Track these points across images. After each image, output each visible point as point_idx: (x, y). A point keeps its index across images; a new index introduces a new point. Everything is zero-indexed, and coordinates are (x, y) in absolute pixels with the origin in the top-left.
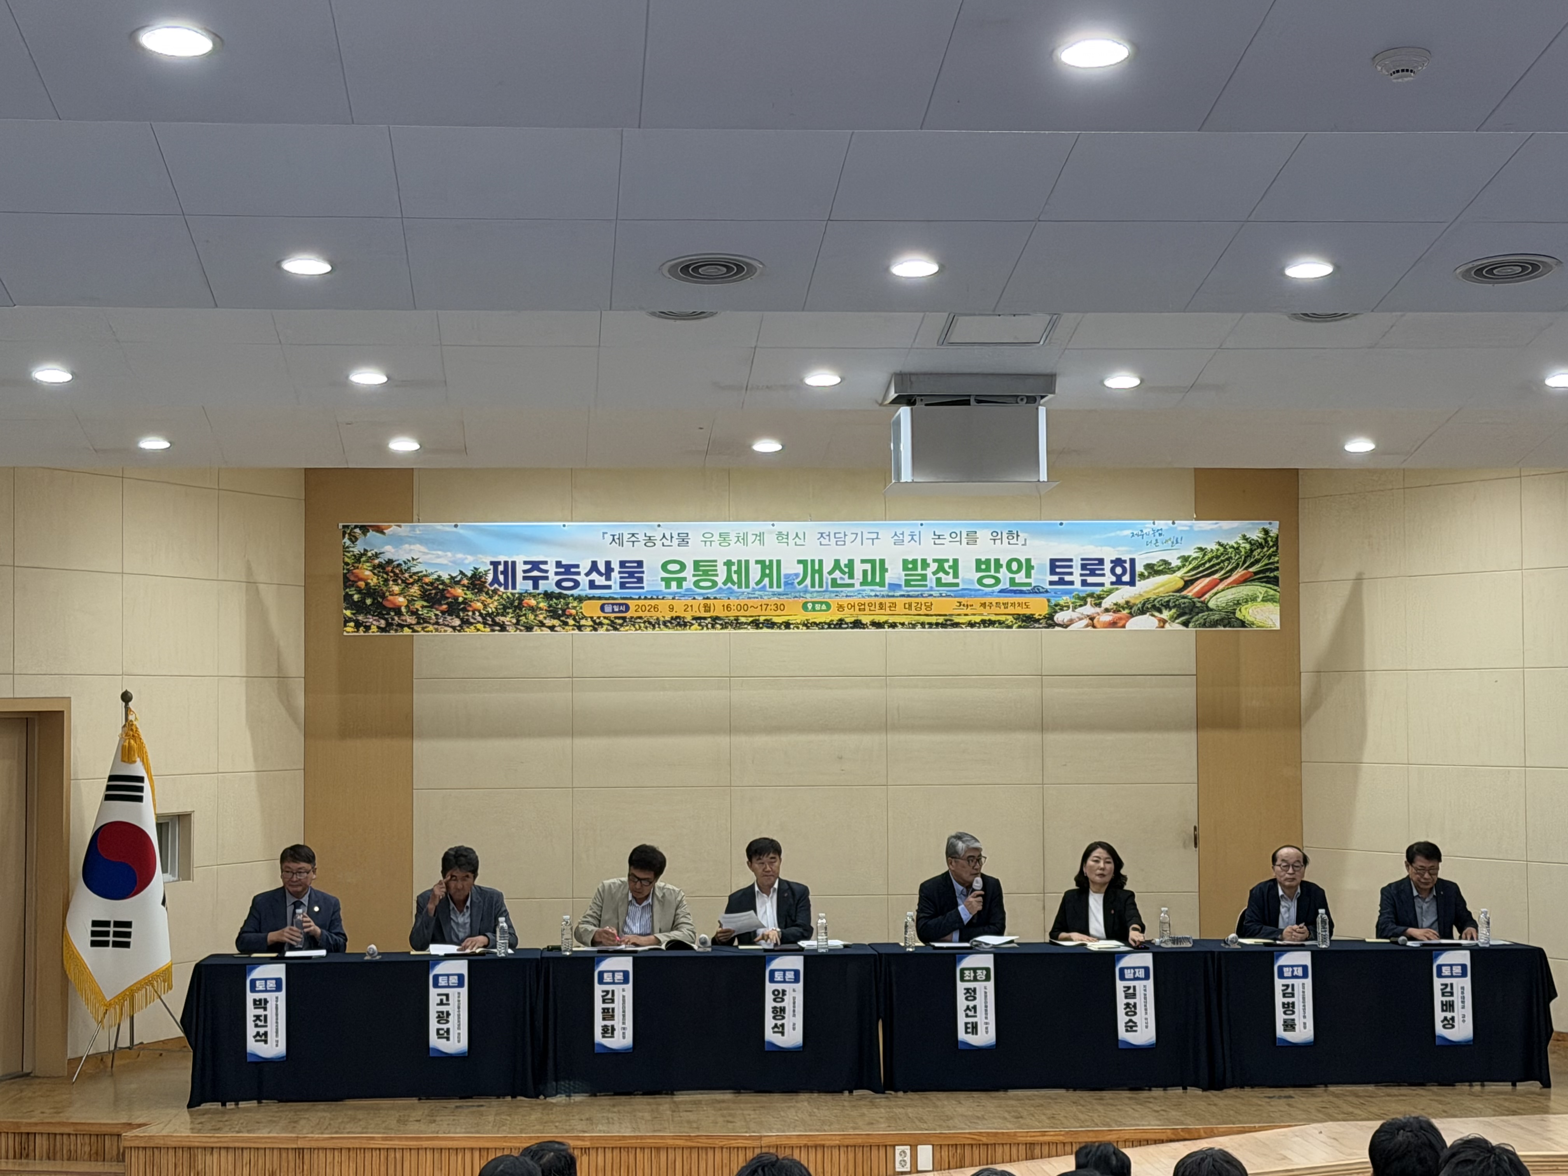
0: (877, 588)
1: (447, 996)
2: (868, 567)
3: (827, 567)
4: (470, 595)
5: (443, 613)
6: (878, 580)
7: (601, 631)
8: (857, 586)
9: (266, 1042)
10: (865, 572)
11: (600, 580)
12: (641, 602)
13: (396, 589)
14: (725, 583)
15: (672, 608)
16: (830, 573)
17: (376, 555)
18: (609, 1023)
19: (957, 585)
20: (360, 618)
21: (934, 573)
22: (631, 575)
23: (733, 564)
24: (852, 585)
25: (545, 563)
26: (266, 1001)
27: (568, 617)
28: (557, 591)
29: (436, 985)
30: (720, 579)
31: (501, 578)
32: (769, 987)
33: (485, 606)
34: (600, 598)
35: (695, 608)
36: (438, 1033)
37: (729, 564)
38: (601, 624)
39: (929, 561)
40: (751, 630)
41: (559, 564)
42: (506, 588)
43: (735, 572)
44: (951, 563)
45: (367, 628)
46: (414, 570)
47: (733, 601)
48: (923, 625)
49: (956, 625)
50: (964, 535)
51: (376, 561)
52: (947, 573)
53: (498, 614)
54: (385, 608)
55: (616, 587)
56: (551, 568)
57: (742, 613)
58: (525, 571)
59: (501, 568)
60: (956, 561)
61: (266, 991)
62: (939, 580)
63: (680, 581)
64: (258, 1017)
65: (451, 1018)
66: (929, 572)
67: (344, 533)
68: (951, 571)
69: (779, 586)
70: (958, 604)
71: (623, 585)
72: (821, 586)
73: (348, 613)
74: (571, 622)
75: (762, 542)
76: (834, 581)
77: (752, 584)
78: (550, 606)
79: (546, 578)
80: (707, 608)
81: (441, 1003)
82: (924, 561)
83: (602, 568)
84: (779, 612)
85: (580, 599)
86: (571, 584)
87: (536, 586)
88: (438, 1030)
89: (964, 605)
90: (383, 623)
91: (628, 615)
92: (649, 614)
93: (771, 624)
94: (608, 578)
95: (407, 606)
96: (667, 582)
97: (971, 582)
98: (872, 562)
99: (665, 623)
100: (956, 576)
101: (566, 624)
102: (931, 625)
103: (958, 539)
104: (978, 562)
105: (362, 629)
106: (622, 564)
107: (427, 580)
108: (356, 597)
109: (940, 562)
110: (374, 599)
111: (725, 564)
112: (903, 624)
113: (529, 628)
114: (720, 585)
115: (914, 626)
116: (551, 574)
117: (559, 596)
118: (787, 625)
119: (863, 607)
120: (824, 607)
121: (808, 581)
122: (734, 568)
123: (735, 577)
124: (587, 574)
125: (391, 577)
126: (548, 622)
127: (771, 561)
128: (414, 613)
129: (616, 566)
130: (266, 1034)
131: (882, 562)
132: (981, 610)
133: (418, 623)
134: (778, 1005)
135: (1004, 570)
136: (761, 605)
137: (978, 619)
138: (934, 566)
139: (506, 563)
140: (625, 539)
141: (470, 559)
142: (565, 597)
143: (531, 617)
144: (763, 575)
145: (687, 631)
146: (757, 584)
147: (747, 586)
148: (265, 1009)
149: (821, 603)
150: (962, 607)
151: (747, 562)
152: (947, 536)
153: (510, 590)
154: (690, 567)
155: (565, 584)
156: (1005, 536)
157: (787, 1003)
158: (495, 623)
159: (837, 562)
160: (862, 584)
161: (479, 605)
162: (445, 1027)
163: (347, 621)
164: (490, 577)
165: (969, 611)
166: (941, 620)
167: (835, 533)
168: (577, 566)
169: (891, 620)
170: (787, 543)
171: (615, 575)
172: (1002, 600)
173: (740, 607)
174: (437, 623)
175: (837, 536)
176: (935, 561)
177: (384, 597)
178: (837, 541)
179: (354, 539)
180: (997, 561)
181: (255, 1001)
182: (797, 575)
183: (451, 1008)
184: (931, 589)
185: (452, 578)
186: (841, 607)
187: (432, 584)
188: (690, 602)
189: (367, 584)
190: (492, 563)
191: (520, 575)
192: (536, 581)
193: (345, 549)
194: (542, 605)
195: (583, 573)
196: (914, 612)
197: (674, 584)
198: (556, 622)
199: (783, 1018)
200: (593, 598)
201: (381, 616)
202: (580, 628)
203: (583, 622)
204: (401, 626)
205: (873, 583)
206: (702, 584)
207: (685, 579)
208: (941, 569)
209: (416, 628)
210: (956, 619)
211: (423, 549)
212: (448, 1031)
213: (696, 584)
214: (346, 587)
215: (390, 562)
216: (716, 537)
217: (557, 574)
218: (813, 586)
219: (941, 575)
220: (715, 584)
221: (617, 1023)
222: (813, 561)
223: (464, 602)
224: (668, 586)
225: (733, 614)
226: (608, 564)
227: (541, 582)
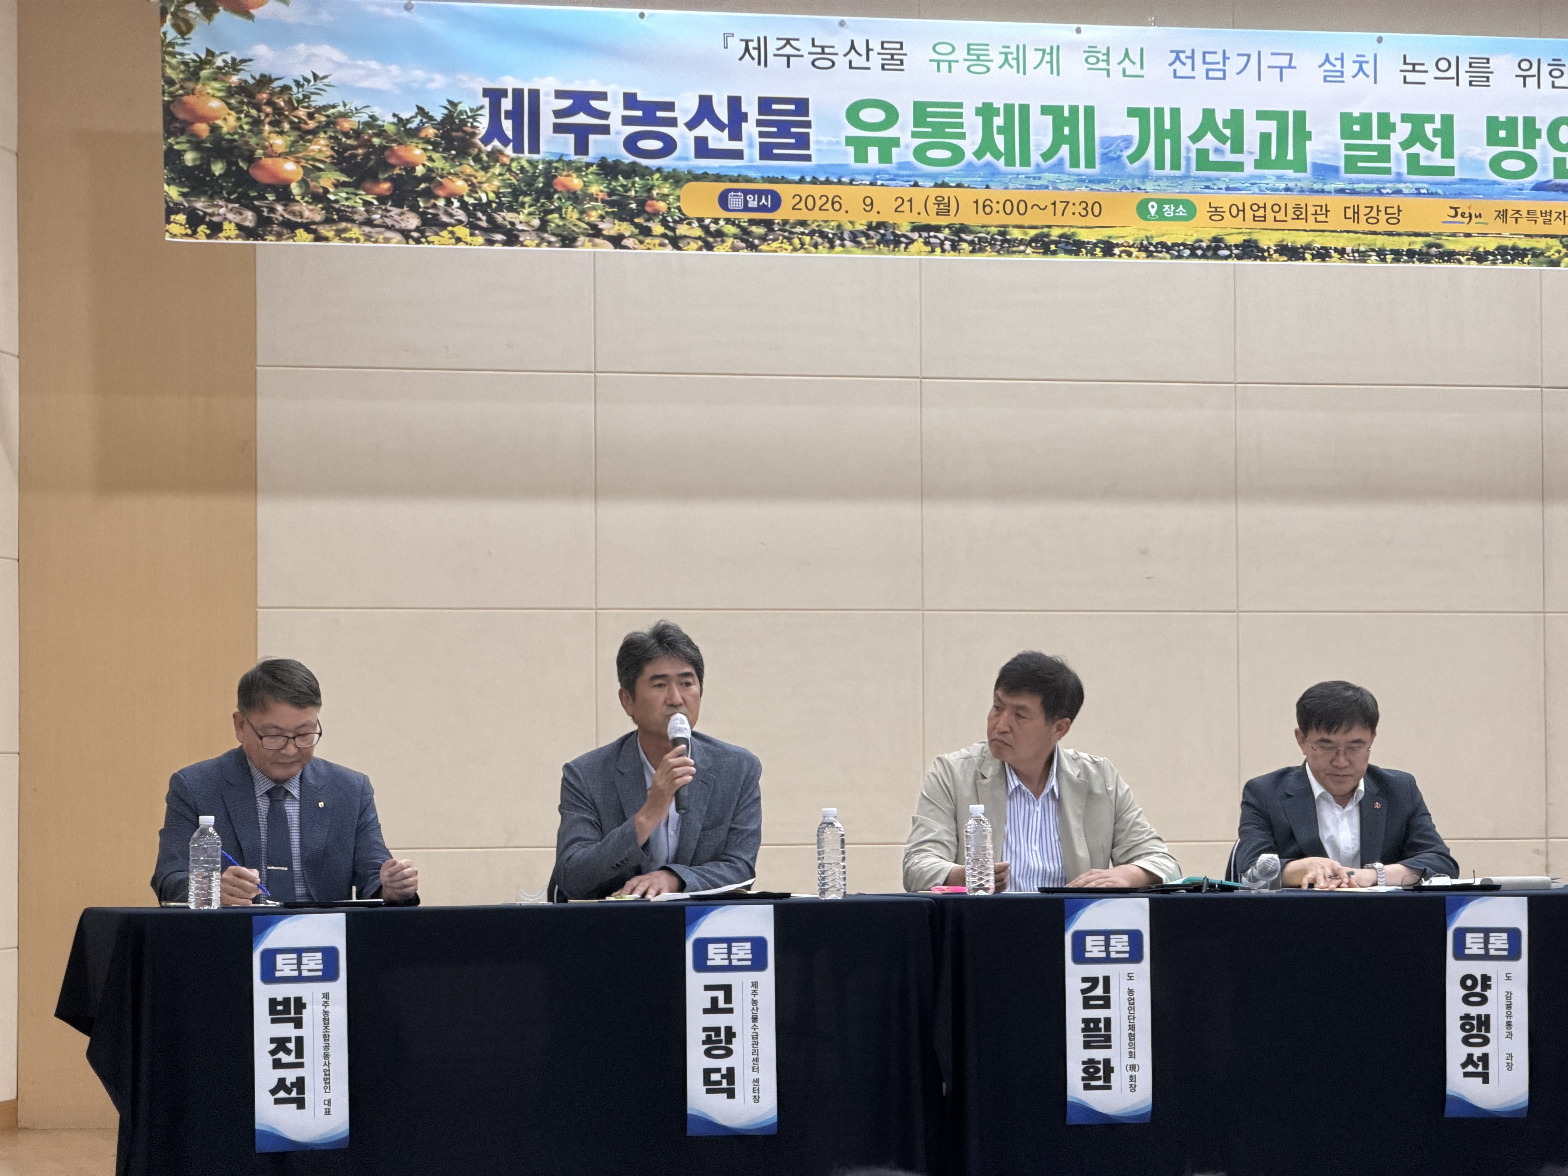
0: (1290, 173)
1: (727, 989)
2: (1271, 126)
3: (1190, 123)
4: (439, 163)
5: (382, 199)
6: (1290, 156)
7: (721, 251)
8: (1249, 169)
9: (300, 1103)
10: (1265, 138)
11: (719, 139)
12: (805, 190)
13: (279, 142)
14: (979, 154)
15: (869, 204)
16: (1196, 138)
17: (235, 66)
18: (1099, 1055)
19: (1450, 171)
20: (200, 204)
21: (1405, 145)
22: (784, 129)
23: (997, 112)
24: (1238, 166)
25: (602, 96)
26: (300, 1005)
27: (650, 218)
28: (628, 158)
30: (970, 144)
31: (507, 126)
32: (1455, 970)
33: (474, 188)
34: (718, 178)
35: (918, 206)
36: (707, 1081)
37: (986, 111)
38: (720, 234)
39: (1395, 118)
40: (1033, 258)
41: (630, 100)
42: (518, 149)
43: (1000, 130)
44: (1438, 124)
45: (216, 229)
46: (318, 101)
47: (997, 194)
48: (1381, 254)
49: (1449, 256)
50: (1464, 66)
51: (234, 79)
53: (500, 207)
54: (253, 183)
55: (752, 154)
56: (615, 109)
57: (1015, 219)
58: (558, 114)
59: (507, 104)
60: (1448, 120)
62: (1413, 159)
63: (886, 147)
64: (280, 1044)
65: (735, 1045)
66: (1394, 141)
67: (164, 12)
68: (1438, 140)
69: (1090, 164)
70: (1453, 212)
71: (766, 152)
72: (1175, 165)
73: (174, 192)
74: (657, 228)
75: (1055, 69)
76: (1202, 154)
77: (1035, 157)
78: (612, 192)
79: (605, 130)
80: (943, 207)
81: (714, 1008)
82: (1384, 118)
83: (722, 112)
84: (1090, 220)
85: (676, 179)
86: (656, 145)
87: (582, 147)
88: (707, 1072)
89: (1463, 215)
90: (249, 218)
91: (777, 216)
92: (823, 216)
93: (1073, 246)
94: (736, 135)
95: (303, 183)
96: (860, 146)
97: (1477, 165)
98: (1280, 117)
99: (854, 237)
100: (1448, 152)
101: (646, 232)
102: (1397, 255)
103: (1452, 73)
104: (1493, 123)
105: (202, 229)
106: (765, 104)
107: (346, 125)
108: (190, 158)
109: (1417, 121)
110: (230, 164)
111: (979, 111)
112: (1342, 252)
113: (568, 241)
114: (969, 156)
115: (1363, 256)
116: (615, 122)
117: (632, 171)
118: (1108, 248)
119: (1261, 212)
120: (1181, 211)
121: (1150, 154)
122: (998, 121)
123: (1000, 141)
124: (692, 125)
125: (267, 115)
126: (610, 227)
127: (1074, 110)
128: (319, 198)
129: (750, 108)
130: (300, 1083)
131: (1300, 117)
132: (1497, 226)
133: (328, 221)
134: (1474, 1011)
135: (1543, 141)
136: (1054, 204)
137: (1491, 245)
138: (1404, 130)
139: (518, 94)
140: (771, 51)
141: (439, 81)
142: (645, 172)
143: (573, 215)
144: (1058, 140)
145: (901, 256)
146: (1046, 156)
147: (1025, 162)
148: (298, 1024)
149: (1176, 203)
150: (1459, 218)
151: (1025, 109)
152: (1430, 66)
153: (526, 154)
154: (906, 115)
155: (644, 144)
156: (1545, 70)
157: (1494, 1008)
158: (495, 227)
159: (1208, 115)
160: (1258, 165)
161: (460, 185)
162: (723, 1064)
163: (171, 210)
164: (483, 124)
165: (1473, 228)
166: (1418, 244)
167: (1204, 53)
168: (670, 106)
169: (1319, 242)
170: (1108, 71)
171: (750, 128)
172: (1540, 206)
173: (1011, 207)
174: (369, 222)
175: (1209, 58)
176: (1405, 118)
177: (251, 159)
178: (1208, 70)
179: (184, 28)
180: (1530, 122)
181: (273, 1002)
182: (1128, 140)
183: (738, 1021)
184: (1399, 178)
185: (401, 122)
186: (1215, 212)
187: (357, 134)
188: (907, 192)
189: (214, 129)
190: (487, 92)
191: (547, 120)
192: (582, 135)
193: (167, 49)
194: (594, 189)
195: (682, 120)
196: (1364, 226)
197: (873, 153)
198: (626, 228)
199: (1486, 1041)
200: (703, 177)
201: (246, 202)
202: (676, 242)
203: (682, 230)
204: (291, 227)
205: (1281, 162)
206: (933, 154)
207: (896, 142)
208: (1417, 137)
209: (325, 231)
210: (1450, 245)
212: (730, 1075)
213: (920, 153)
214: (169, 132)
215: (265, 81)
216: (961, 53)
217: (627, 121)
218: (1160, 165)
219: (1417, 148)
220: (958, 154)
221: (1117, 1054)
222: (1159, 112)
223: (428, 177)
224: (861, 157)
225: (997, 219)
226: (734, 103)
227: (592, 138)
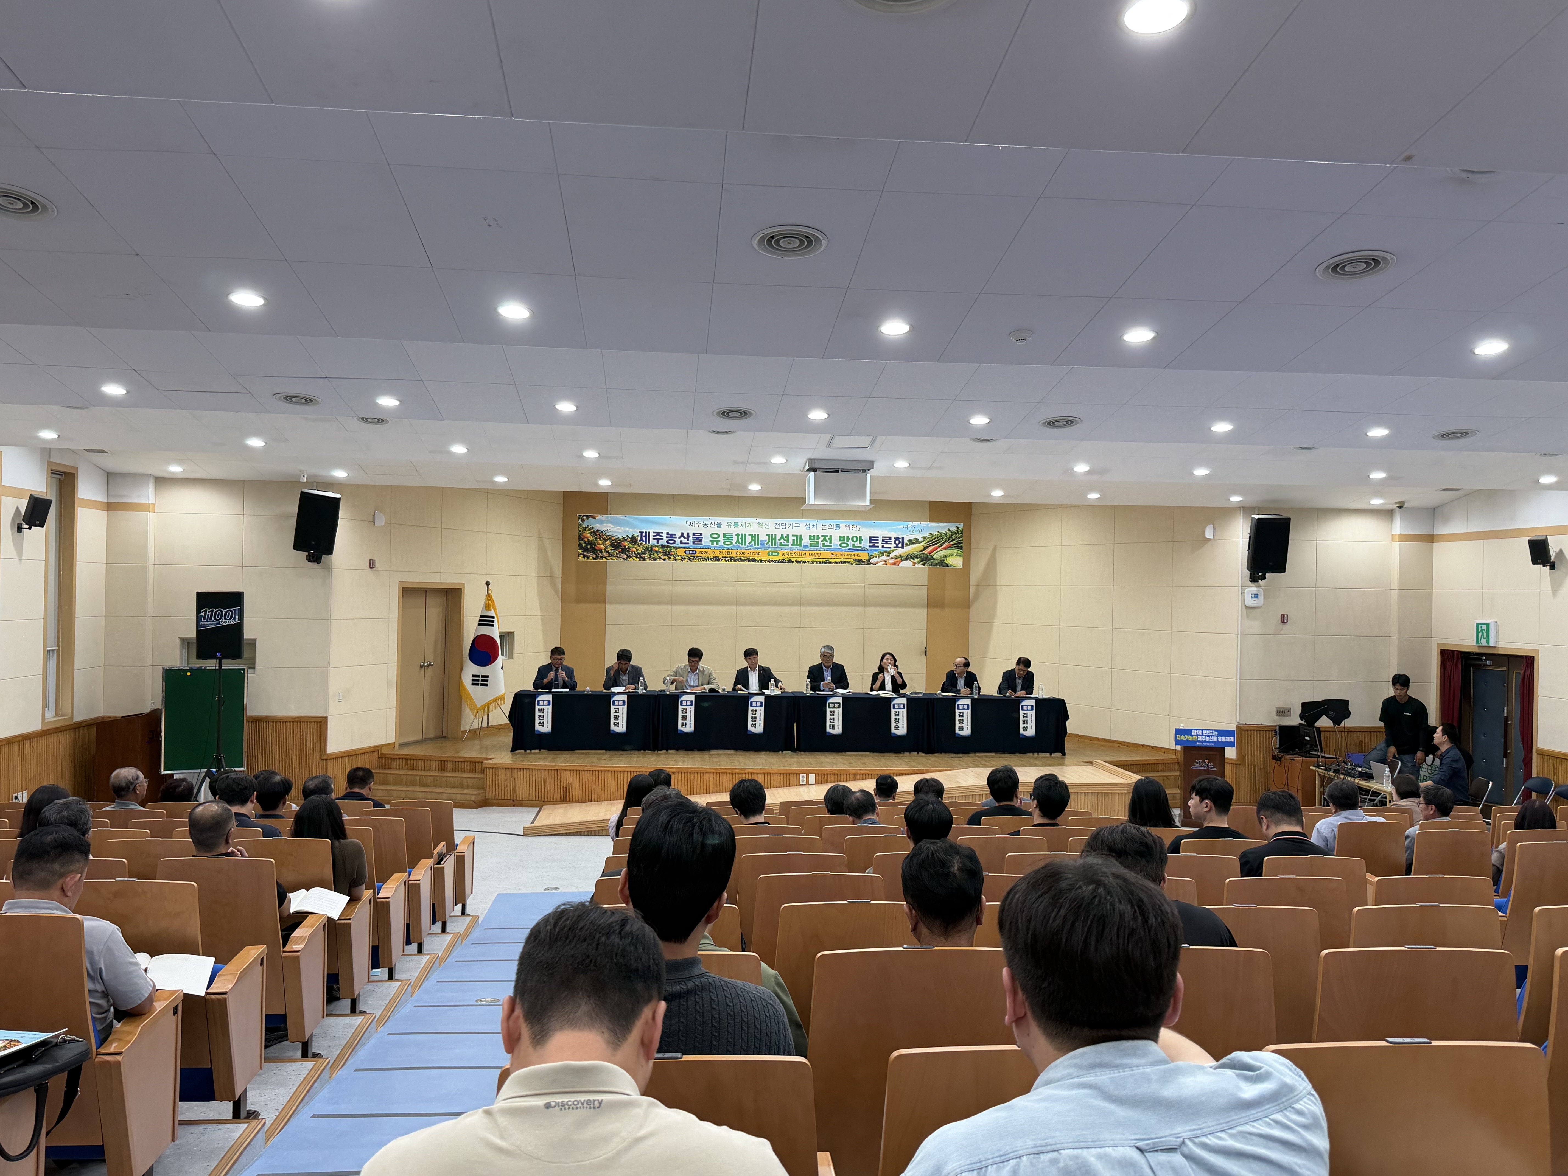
0: (798, 547)
1: (618, 709)
2: (795, 538)
4: (631, 545)
5: (619, 552)
6: (799, 543)
7: (685, 562)
8: (790, 546)
9: (543, 726)
10: (793, 540)
11: (685, 541)
12: (701, 550)
13: (600, 542)
14: (736, 543)
15: (714, 553)
16: (779, 540)
17: (592, 528)
18: (684, 722)
19: (831, 546)
20: (585, 553)
21: (822, 541)
22: (697, 539)
23: (740, 535)
24: (788, 545)
25: (662, 533)
26: (544, 709)
27: (671, 555)
28: (667, 544)
29: (614, 705)
30: (734, 541)
31: (644, 538)
32: (750, 709)
33: (637, 550)
34: (684, 548)
35: (723, 553)
36: (614, 724)
37: (738, 535)
38: (685, 558)
39: (820, 536)
40: (746, 563)
41: (668, 534)
43: (740, 539)
44: (829, 537)
45: (588, 558)
46: (607, 534)
47: (739, 551)
48: (817, 562)
49: (830, 563)
50: (835, 526)
51: (592, 530)
52: (827, 541)
53: (642, 553)
54: (595, 549)
55: (691, 544)
56: (665, 535)
57: (743, 555)
58: (654, 536)
59: (644, 534)
60: (831, 536)
61: (544, 705)
62: (824, 544)
63: (717, 542)
64: (540, 716)
65: (619, 718)
66: (820, 541)
67: (579, 518)
68: (829, 540)
69: (758, 545)
70: (831, 554)
71: (694, 543)
72: (775, 545)
73: (580, 551)
74: (672, 557)
75: (752, 527)
76: (781, 543)
77: (747, 544)
78: (664, 551)
79: (662, 539)
80: (728, 553)
81: (616, 712)
82: (818, 536)
83: (685, 535)
84: (758, 556)
85: (676, 548)
86: (672, 542)
87: (658, 542)
88: (614, 723)
90: (594, 556)
91: (695, 555)
92: (704, 555)
93: (754, 560)
94: (688, 540)
95: (605, 549)
96: (712, 542)
97: (837, 545)
98: (797, 536)
99: (711, 559)
100: (831, 543)
101: (670, 558)
102: (820, 562)
103: (832, 527)
104: (840, 537)
105: (586, 558)
106: (694, 534)
107: (613, 538)
108: (584, 545)
109: (824, 537)
110: (591, 546)
111: (736, 535)
112: (808, 562)
113: (655, 560)
114: (734, 544)
115: (813, 563)
116: (664, 538)
117: (668, 547)
118: (761, 561)
119: (792, 554)
120: (776, 554)
121: (770, 543)
122: (740, 537)
123: (740, 541)
125: (598, 537)
126: (663, 557)
127: (755, 535)
128: (607, 552)
129: (691, 535)
130: (543, 723)
131: (801, 536)
132: (841, 557)
133: (609, 556)
134: (754, 716)
135: (850, 540)
136: (751, 553)
137: (839, 560)
138: (822, 538)
139: (646, 532)
140: (695, 524)
141: (631, 530)
142: (670, 547)
143: (656, 555)
144: (752, 540)
145: (720, 562)
146: (749, 544)
147: (745, 545)
148: (543, 712)
149: (775, 552)
150: (833, 555)
151: (745, 534)
152: (827, 526)
153: (647, 544)
154: (722, 536)
155: (670, 542)
156: (851, 526)
157: (757, 715)
158: (641, 557)
159: (782, 535)
160: (792, 545)
161: (634, 549)
162: (617, 721)
163: (580, 554)
164: (639, 538)
165: (836, 557)
166: (824, 560)
168: (675, 535)
169: (804, 560)
170: (762, 527)
171: (691, 539)
172: (849, 553)
173: (741, 553)
174: (617, 557)
175: (782, 525)
176: (822, 536)
177: (595, 545)
178: (782, 527)
179: (583, 521)
180: (848, 537)
181: (539, 709)
182: (766, 540)
183: (620, 714)
184: (821, 548)
185: (624, 538)
186: (783, 554)
187: (615, 540)
188: (721, 550)
189: (588, 539)
190: (640, 532)
191: (651, 537)
192: (658, 540)
193: (580, 525)
194: (660, 550)
195: (678, 537)
196: (813, 557)
197: (715, 543)
198: (666, 557)
199: (756, 721)
200: (682, 548)
201: (594, 553)
202: (676, 560)
203: (677, 558)
204: (602, 557)
205: (797, 545)
206: (727, 543)
207: (719, 541)
208: (825, 539)
209: (608, 558)
210: (830, 560)
211: (612, 526)
212: (618, 723)
213: (724, 543)
214: (579, 540)
215: (598, 531)
216: (733, 524)
217: (667, 537)
218: (772, 545)
219: (825, 542)
220: (732, 543)
221: (688, 721)
222: (772, 535)
223: (629, 547)
224: (712, 544)
225: (739, 556)
226: (688, 534)
227: (660, 541)
